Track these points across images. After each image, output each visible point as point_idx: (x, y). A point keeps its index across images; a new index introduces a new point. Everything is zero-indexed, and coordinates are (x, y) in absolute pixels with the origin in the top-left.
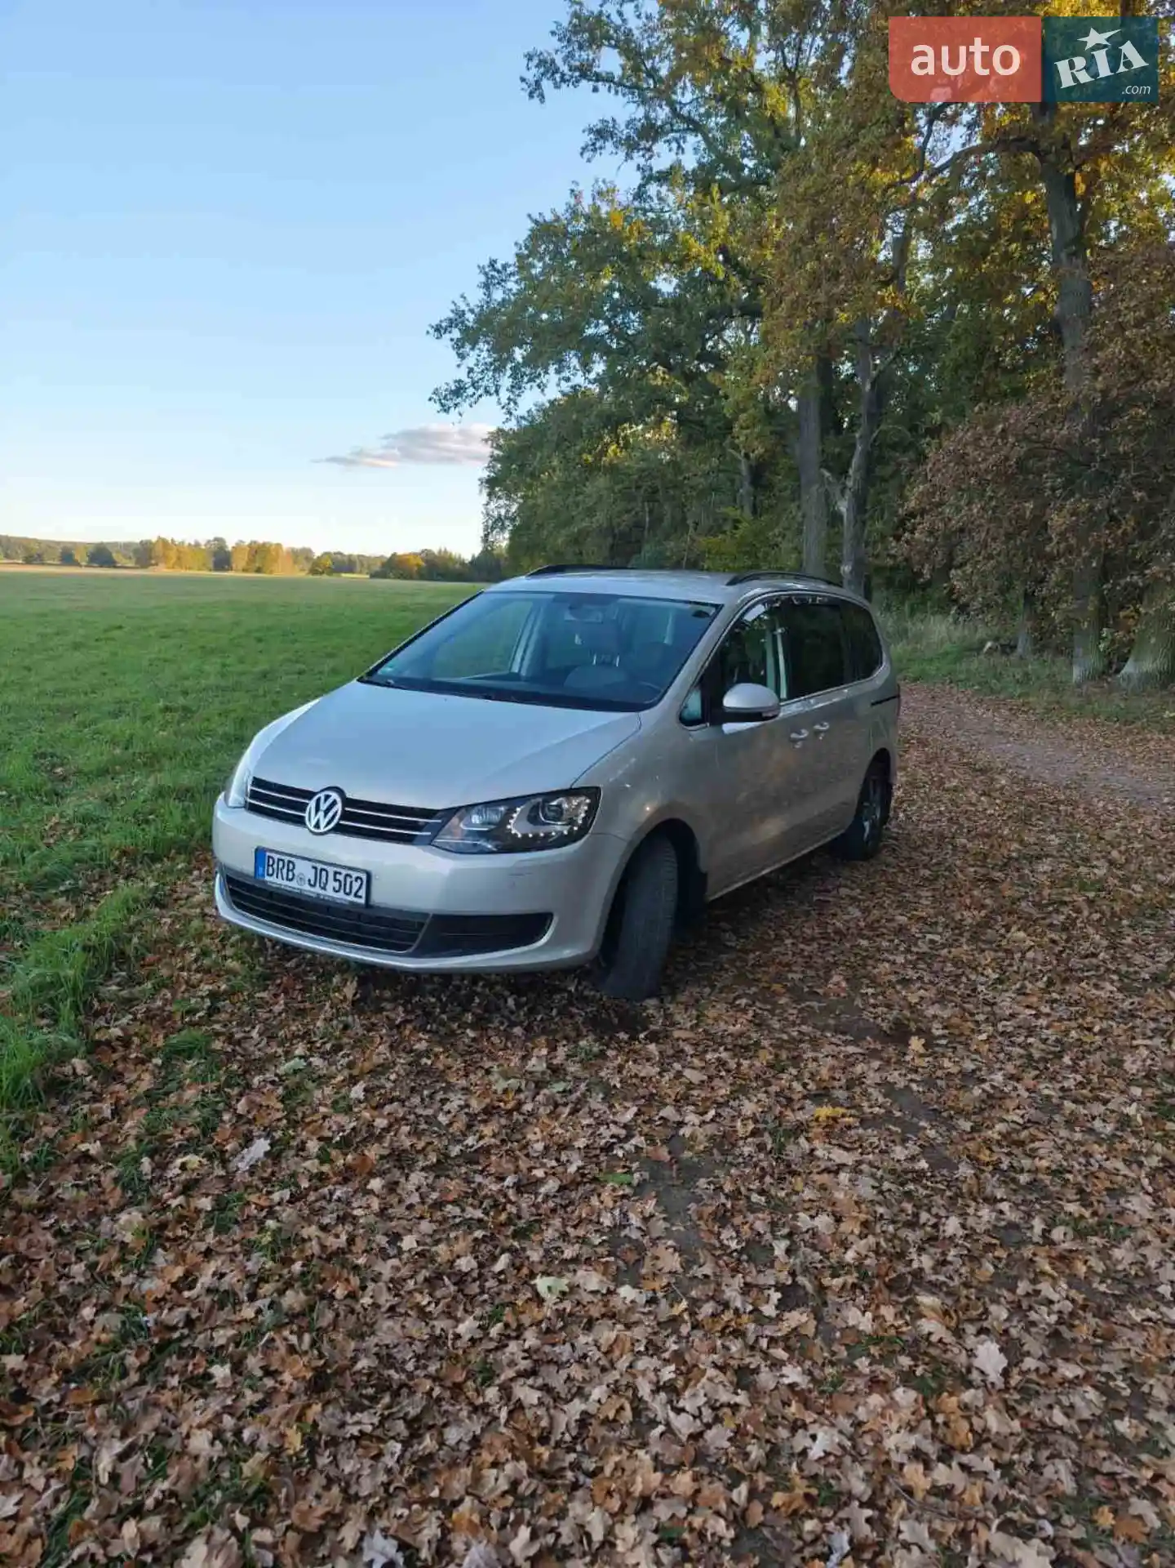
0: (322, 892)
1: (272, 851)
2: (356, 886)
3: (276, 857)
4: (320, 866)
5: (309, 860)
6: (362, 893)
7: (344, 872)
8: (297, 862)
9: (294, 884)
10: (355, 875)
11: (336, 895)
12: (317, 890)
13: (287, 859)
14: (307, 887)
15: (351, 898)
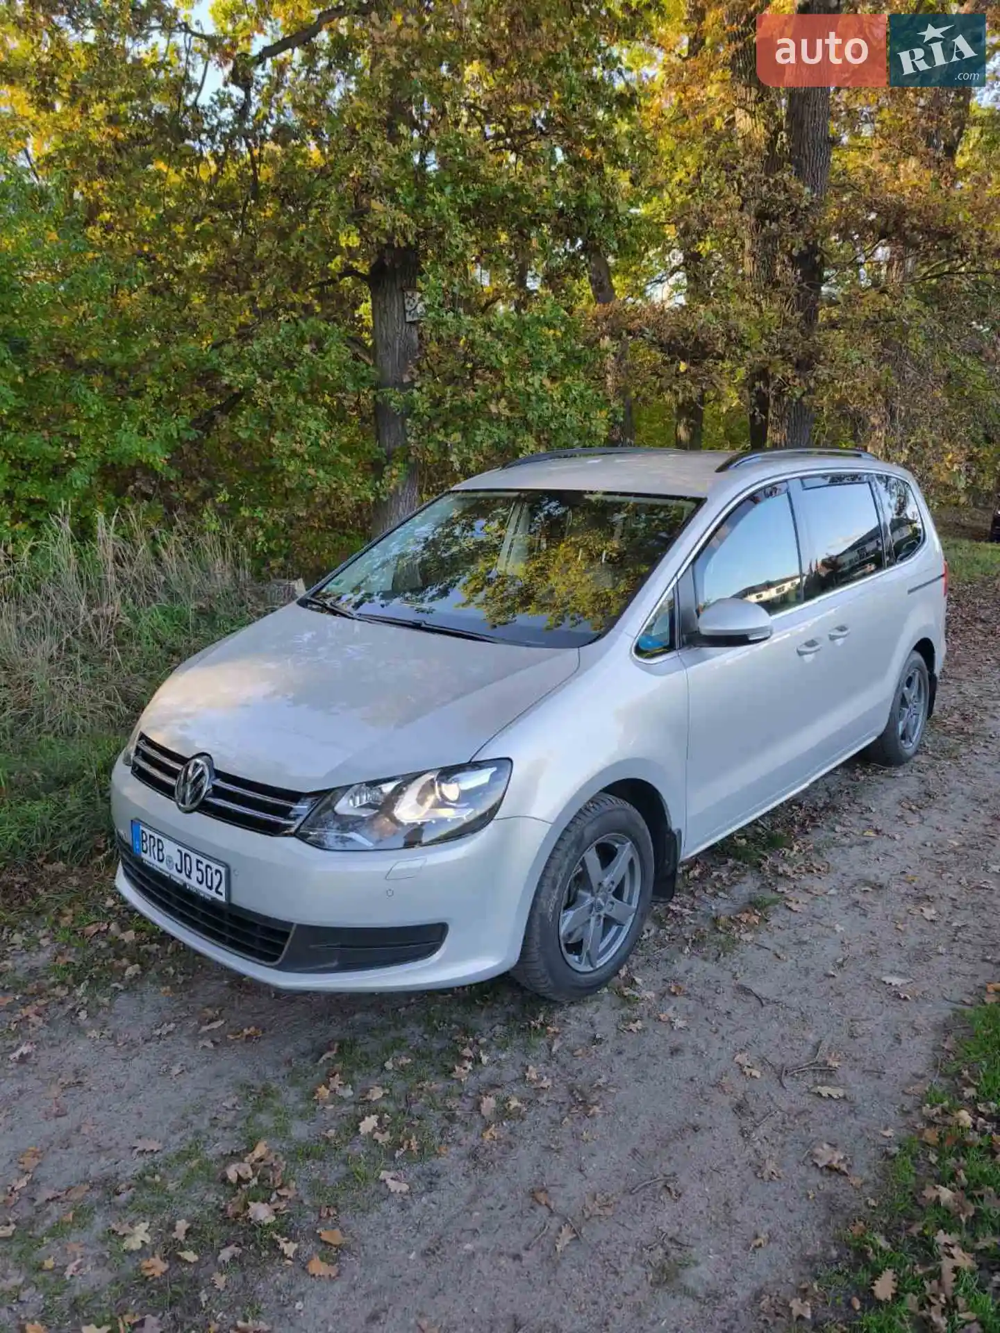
0: (187, 880)
1: (146, 825)
2: (216, 879)
3: (149, 832)
4: (184, 851)
5: (176, 842)
6: (222, 889)
7: (206, 862)
8: (166, 842)
9: (163, 866)
10: (215, 866)
11: (197, 886)
12: (183, 876)
13: (157, 836)
14: (174, 872)
15: (213, 893)
